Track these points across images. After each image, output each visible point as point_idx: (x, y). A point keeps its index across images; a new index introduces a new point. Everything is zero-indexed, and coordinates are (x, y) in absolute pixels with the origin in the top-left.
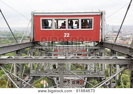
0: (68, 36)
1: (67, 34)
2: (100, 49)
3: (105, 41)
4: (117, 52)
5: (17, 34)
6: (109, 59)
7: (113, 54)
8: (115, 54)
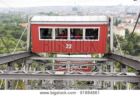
0: (70, 48)
1: (70, 45)
2: (108, 61)
3: (113, 51)
4: (127, 66)
5: (12, 15)
6: (116, 76)
7: (123, 68)
8: (125, 68)
